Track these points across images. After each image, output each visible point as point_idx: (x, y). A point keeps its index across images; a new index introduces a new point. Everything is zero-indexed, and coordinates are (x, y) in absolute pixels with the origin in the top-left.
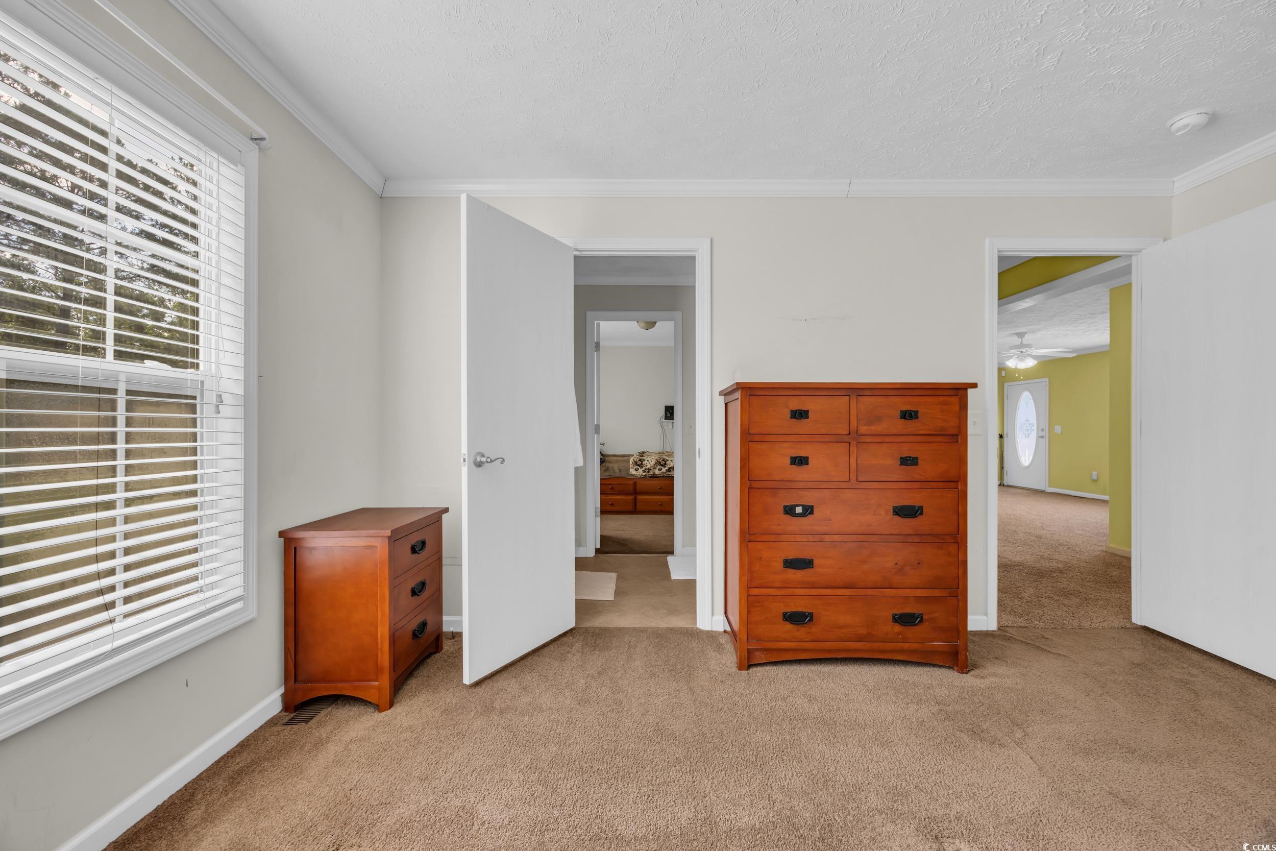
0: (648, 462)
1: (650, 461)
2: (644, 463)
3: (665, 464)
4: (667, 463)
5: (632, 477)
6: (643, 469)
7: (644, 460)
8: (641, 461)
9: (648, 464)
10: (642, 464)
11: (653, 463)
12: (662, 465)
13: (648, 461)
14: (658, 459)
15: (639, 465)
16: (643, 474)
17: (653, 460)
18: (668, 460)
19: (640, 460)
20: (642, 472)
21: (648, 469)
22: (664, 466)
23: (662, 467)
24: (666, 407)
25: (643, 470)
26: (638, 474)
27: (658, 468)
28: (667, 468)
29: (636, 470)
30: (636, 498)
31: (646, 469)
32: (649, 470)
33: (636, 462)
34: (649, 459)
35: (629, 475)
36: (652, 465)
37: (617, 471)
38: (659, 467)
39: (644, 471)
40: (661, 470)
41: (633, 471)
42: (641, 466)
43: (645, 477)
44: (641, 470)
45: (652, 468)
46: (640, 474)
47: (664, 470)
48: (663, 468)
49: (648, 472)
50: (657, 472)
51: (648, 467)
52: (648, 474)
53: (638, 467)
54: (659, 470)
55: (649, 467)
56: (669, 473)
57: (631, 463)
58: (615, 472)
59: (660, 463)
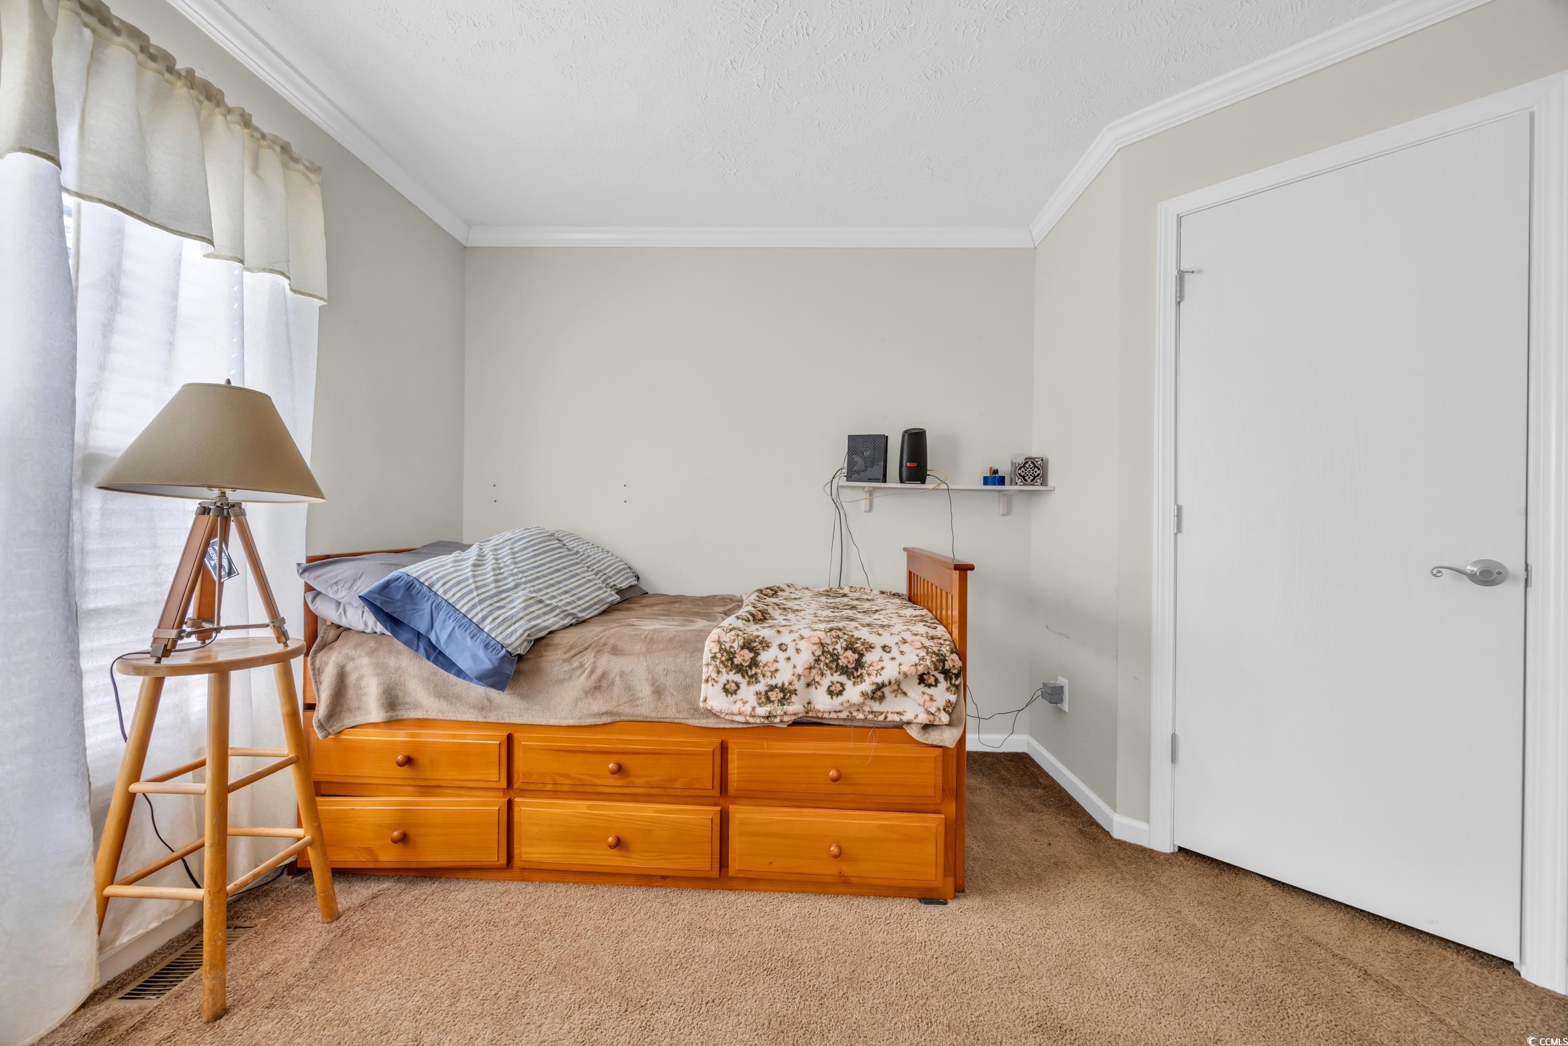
0: (782, 656)
1: (791, 652)
2: (764, 657)
3: (859, 664)
4: (869, 658)
5: (711, 723)
6: (761, 687)
7: (766, 645)
8: (751, 650)
9: (782, 665)
10: (754, 663)
11: (805, 658)
12: (844, 671)
13: (782, 647)
14: (827, 640)
15: (739, 669)
16: (762, 711)
17: (802, 645)
18: (871, 647)
19: (747, 645)
20: (753, 700)
21: (783, 689)
22: (855, 670)
23: (843, 679)
24: (851, 438)
25: (758, 694)
26: (735, 708)
27: (826, 682)
28: (867, 686)
29: (730, 691)
30: (724, 819)
31: (772, 688)
32: (786, 693)
33: (731, 656)
34: (786, 638)
35: (695, 710)
36: (799, 670)
37: (645, 691)
38: (832, 678)
39: (765, 698)
40: (840, 693)
41: (713, 698)
42: (749, 670)
43: (766, 729)
44: (748, 692)
45: (799, 686)
46: (747, 709)
47: (854, 693)
48: (849, 684)
49: (782, 702)
50: (823, 703)
51: (780, 679)
52: (779, 710)
53: (738, 678)
54: (831, 693)
55: (784, 677)
56: (876, 707)
57: (706, 656)
58: (633, 700)
59: (835, 658)
